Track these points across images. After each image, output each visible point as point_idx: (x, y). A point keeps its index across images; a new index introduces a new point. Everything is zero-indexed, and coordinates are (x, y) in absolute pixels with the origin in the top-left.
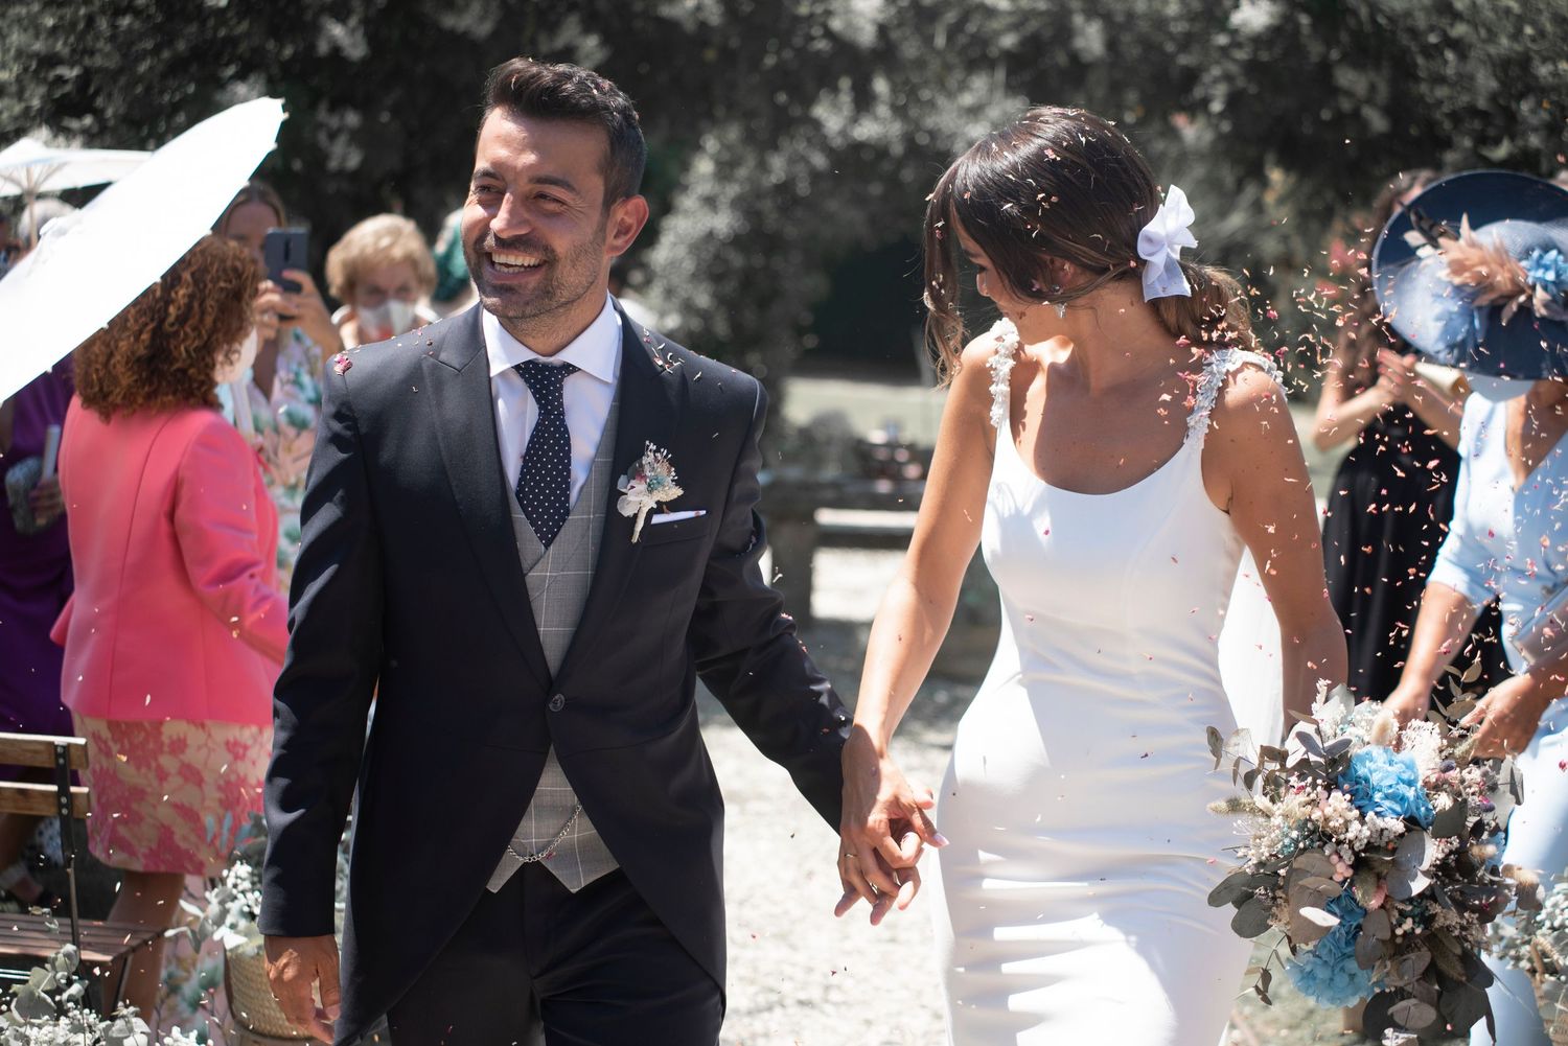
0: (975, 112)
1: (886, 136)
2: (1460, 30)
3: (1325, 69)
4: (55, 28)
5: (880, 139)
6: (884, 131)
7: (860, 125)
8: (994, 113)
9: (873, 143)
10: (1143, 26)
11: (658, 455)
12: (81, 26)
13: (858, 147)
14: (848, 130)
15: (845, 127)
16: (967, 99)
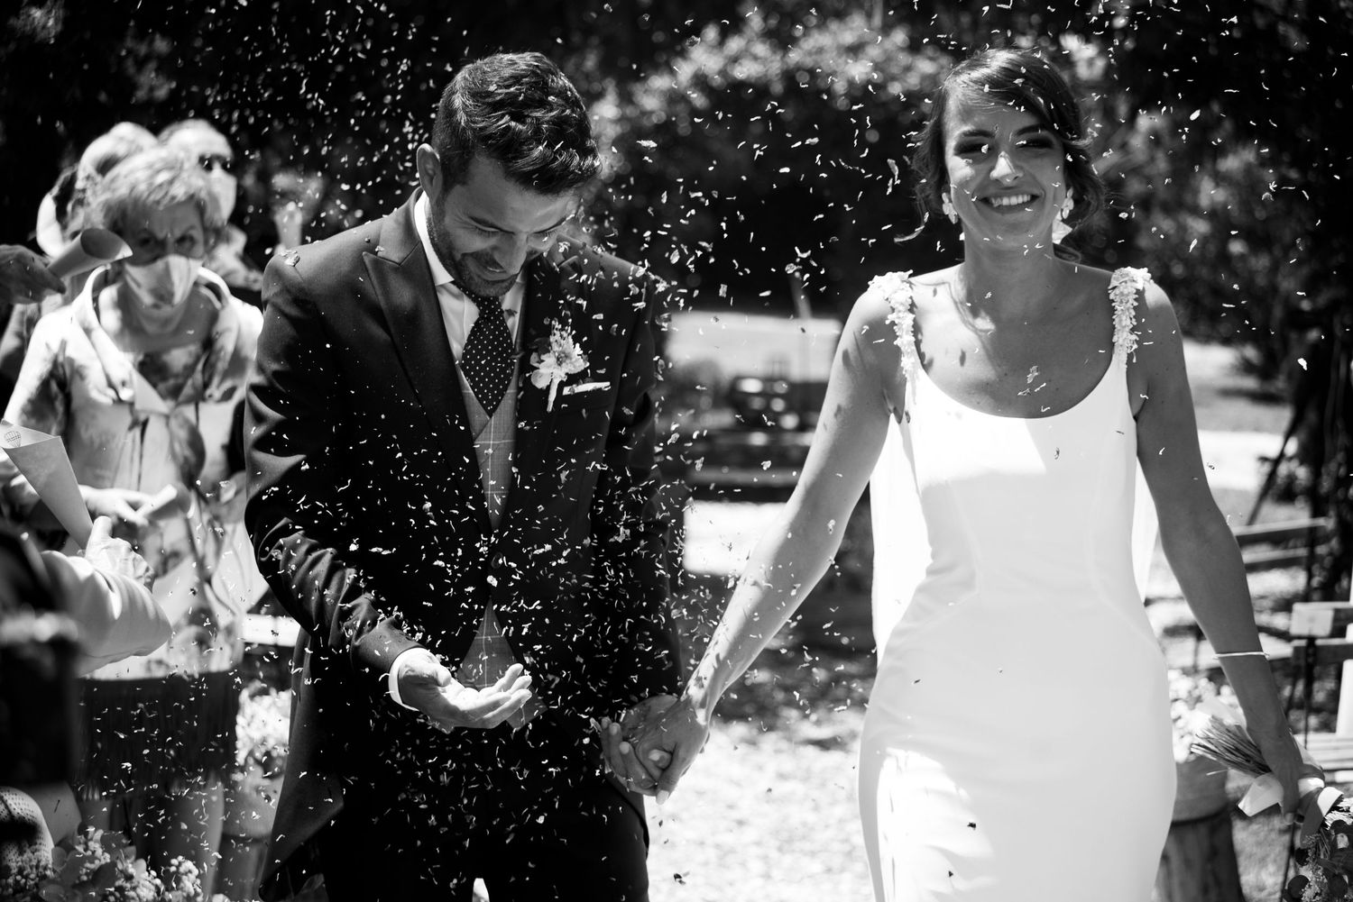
0: (855, 50)
1: (766, 75)
5: (760, 78)
6: (765, 70)
7: (740, 64)
8: (874, 52)
9: (753, 81)
11: (564, 333)
13: (739, 86)
14: (729, 69)
15: (725, 65)
16: (848, 38)
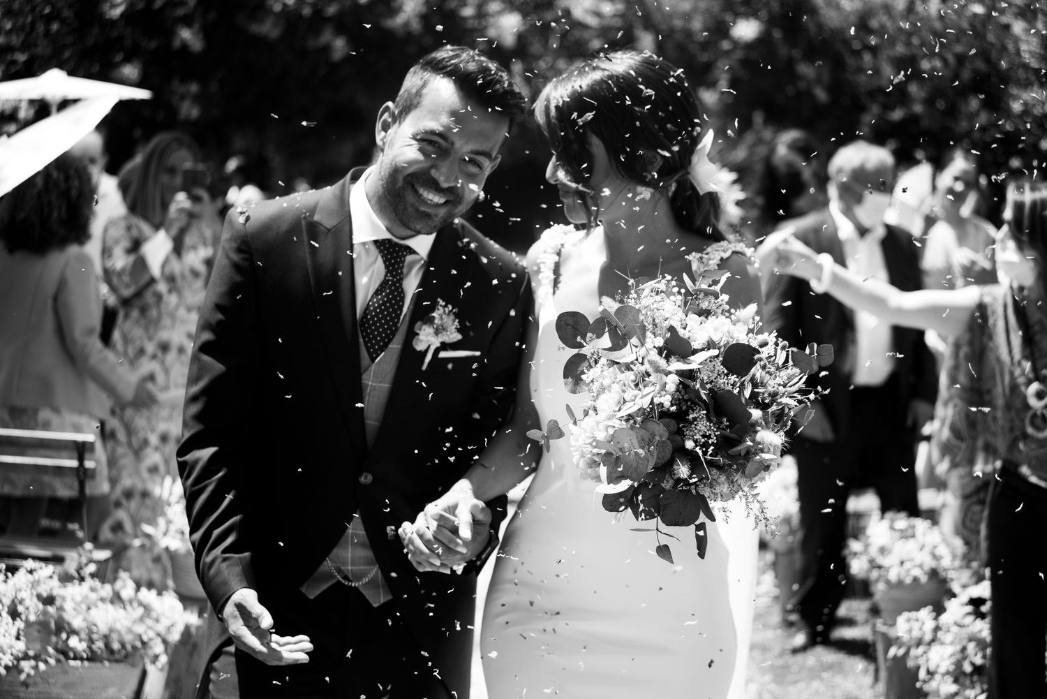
2: (873, 41)
3: (790, 63)
4: (11, 31)
10: (679, 37)
12: (28, 29)
